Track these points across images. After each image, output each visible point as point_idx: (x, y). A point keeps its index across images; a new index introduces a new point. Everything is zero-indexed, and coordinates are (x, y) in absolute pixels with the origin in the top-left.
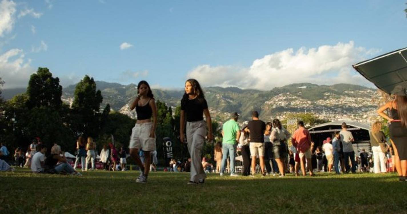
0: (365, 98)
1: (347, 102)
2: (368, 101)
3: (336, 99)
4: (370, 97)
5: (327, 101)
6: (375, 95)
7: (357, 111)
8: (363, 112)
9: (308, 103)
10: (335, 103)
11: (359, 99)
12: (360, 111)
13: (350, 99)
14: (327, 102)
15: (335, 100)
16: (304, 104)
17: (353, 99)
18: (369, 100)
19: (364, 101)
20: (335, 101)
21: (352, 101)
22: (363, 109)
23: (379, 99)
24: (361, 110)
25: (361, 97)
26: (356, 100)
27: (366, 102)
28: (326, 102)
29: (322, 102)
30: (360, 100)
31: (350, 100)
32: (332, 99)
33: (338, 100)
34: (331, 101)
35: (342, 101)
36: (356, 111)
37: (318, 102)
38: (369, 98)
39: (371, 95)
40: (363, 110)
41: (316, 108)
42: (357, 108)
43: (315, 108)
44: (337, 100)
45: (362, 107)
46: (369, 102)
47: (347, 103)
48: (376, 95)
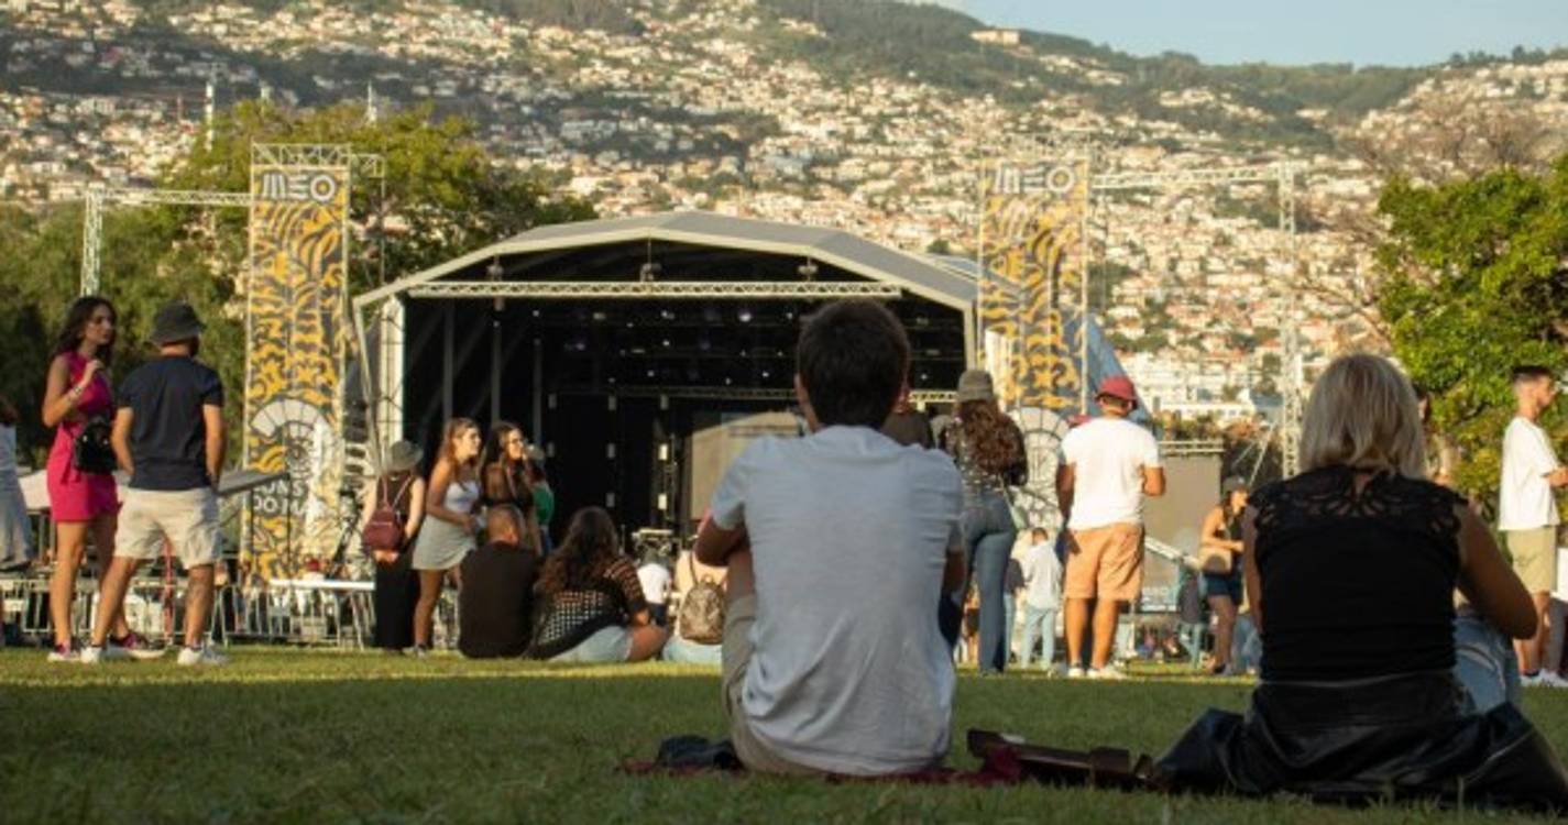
0: (591, 33)
1: (447, 53)
2: (616, 63)
3: (359, 15)
4: (637, 29)
5: (280, 24)
6: (673, 18)
7: (527, 131)
8: (569, 145)
9: (108, 20)
10: (344, 46)
11: (546, 33)
12: (548, 141)
13: (474, 24)
14: (281, 35)
15: (352, 23)
16: (75, 24)
17: (498, 33)
18: (620, 53)
19: (583, 58)
20: (349, 32)
21: (493, 50)
22: (570, 119)
23: (702, 55)
24: (554, 129)
25: (564, 25)
26: (519, 43)
27: (598, 65)
28: (269, 26)
29: (235, 28)
30: (554, 45)
31: (472, 41)
32: (332, 12)
33: (377, 26)
34: (316, 24)
35: (404, 37)
36: (519, 137)
37: (205, 17)
38: (621, 39)
39: (640, 16)
40: (572, 129)
41: (182, 70)
42: (526, 110)
43: (173, 65)
44: (364, 27)
45: (564, 104)
46: (624, 72)
47: (449, 62)
48: (682, 23)
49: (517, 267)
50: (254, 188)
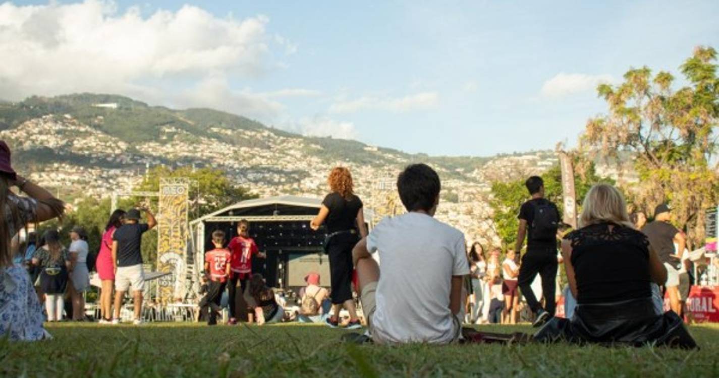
0: (256, 149)
1: (215, 155)
2: (263, 157)
3: (190, 145)
4: (269, 148)
5: (167, 148)
6: (279, 144)
7: (237, 177)
8: (250, 180)
9: (119, 148)
10: (186, 154)
11: (243, 149)
12: (244, 179)
13: (222, 147)
14: (167, 150)
15: (188, 147)
16: (109, 149)
17: (229, 149)
18: (264, 154)
19: (253, 156)
20: (186, 149)
21: (228, 154)
22: (250, 173)
23: (287, 155)
24: (245, 176)
25: (248, 147)
26: (235, 152)
27: (258, 158)
28: (164, 148)
29: (155, 149)
30: (245, 152)
31: (222, 151)
32: (182, 144)
33: (195, 148)
34: (178, 147)
35: (202, 151)
36: (235, 178)
37: (146, 146)
38: (264, 150)
39: (270, 144)
40: (251, 176)
41: (139, 161)
42: (237, 171)
43: (136, 160)
44: (191, 148)
45: (248, 169)
46: (265, 160)
47: (215, 157)
48: (282, 145)
49: (237, 212)
50: (160, 190)
